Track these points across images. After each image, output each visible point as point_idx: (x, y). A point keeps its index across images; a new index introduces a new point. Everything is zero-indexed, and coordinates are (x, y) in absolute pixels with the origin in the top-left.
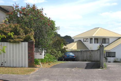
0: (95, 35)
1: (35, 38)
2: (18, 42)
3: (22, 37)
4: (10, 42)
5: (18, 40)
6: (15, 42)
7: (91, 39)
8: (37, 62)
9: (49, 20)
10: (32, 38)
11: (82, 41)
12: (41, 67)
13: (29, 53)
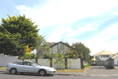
0: (104, 54)
1: (83, 56)
2: (76, 58)
3: (77, 56)
4: (73, 58)
5: (76, 57)
6: (75, 58)
7: (102, 56)
8: (84, 67)
9: (87, 48)
10: (82, 56)
11: (98, 57)
12: (86, 69)
13: (81, 63)
